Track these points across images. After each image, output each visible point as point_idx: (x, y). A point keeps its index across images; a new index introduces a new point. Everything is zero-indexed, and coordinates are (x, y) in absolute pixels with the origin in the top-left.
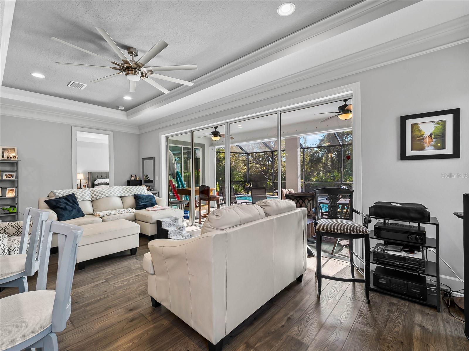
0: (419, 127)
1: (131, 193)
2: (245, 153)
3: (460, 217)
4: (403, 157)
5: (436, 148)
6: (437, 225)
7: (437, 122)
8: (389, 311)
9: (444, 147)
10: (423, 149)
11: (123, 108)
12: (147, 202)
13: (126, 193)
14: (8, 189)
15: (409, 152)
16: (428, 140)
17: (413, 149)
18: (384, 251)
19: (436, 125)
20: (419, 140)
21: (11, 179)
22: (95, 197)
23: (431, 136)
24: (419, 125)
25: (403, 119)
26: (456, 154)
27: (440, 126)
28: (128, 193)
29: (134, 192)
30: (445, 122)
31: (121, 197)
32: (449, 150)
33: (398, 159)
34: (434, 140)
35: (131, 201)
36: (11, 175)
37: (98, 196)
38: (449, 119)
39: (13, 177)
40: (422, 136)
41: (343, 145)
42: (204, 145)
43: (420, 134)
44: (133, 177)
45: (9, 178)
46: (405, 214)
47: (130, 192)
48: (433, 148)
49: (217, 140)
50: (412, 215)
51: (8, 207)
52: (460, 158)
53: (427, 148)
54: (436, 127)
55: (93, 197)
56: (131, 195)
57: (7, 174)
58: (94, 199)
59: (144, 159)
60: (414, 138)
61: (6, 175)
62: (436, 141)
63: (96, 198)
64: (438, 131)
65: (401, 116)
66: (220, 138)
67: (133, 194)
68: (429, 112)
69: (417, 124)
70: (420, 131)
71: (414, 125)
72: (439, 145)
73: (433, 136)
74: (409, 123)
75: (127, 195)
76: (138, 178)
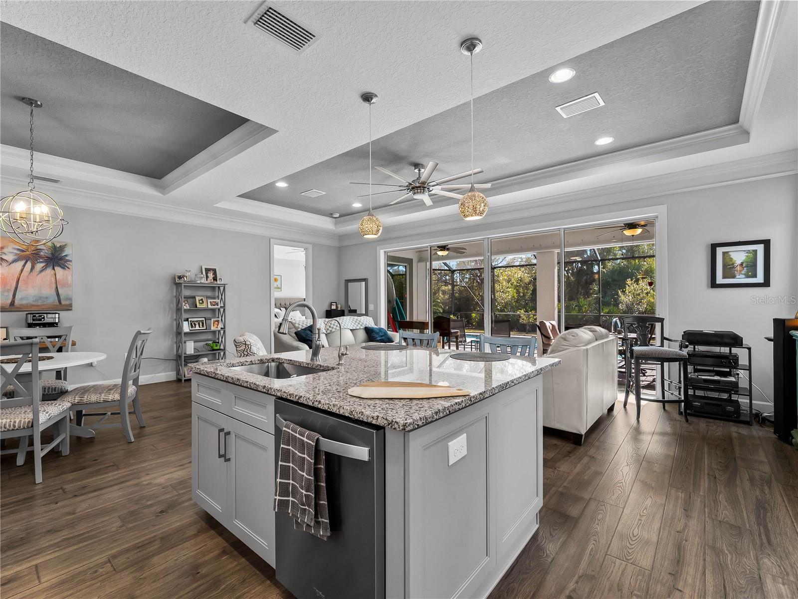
0: (730, 255)
1: (361, 325)
2: (449, 270)
3: (769, 340)
4: (714, 284)
5: (747, 276)
6: (749, 349)
7: (748, 252)
8: (707, 426)
9: (755, 275)
10: (734, 277)
11: (337, 215)
12: (382, 336)
13: (357, 326)
14: (212, 320)
15: (720, 280)
16: (739, 268)
17: (724, 277)
18: (698, 377)
19: (747, 255)
20: (730, 268)
21: (216, 307)
22: (330, 329)
23: (742, 264)
24: (730, 253)
25: (714, 247)
26: (766, 283)
27: (751, 255)
28: (359, 325)
29: (364, 323)
30: (755, 251)
31: (351, 330)
32: (760, 279)
33: (708, 287)
34: (745, 269)
35: (362, 335)
36: (215, 302)
37: (333, 328)
38: (760, 248)
39: (218, 305)
40: (733, 264)
41: (601, 260)
42: (412, 260)
43: (731, 263)
44: (333, 305)
45: (214, 305)
46: (719, 340)
47: (361, 323)
48: (744, 276)
49: (444, 255)
50: (726, 340)
51: (210, 342)
52: (769, 286)
53: (738, 277)
54: (747, 256)
55: (328, 329)
56: (362, 327)
57: (212, 301)
58: (328, 332)
59: (348, 281)
60: (725, 266)
61: (210, 302)
62: (747, 269)
63: (331, 331)
64: (749, 260)
65: (711, 244)
66: (448, 252)
67: (364, 326)
68: (740, 242)
69: (728, 252)
70: (731, 259)
71: (724, 253)
72: (750, 273)
73: (744, 265)
74: (720, 251)
75: (358, 328)
76: (339, 306)
